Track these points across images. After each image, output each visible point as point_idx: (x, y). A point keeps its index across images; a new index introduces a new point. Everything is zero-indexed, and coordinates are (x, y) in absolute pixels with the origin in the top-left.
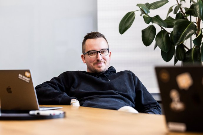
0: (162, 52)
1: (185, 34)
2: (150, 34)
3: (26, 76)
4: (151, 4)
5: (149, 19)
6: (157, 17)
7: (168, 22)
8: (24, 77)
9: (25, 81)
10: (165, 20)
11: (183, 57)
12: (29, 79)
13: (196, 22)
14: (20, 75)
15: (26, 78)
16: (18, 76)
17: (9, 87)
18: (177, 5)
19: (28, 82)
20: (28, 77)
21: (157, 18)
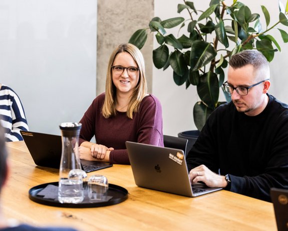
0: (174, 73)
1: (203, 58)
2: (162, 55)
3: (178, 158)
4: (164, 21)
5: (162, 38)
6: (171, 36)
7: (183, 42)
8: (175, 158)
9: (176, 162)
10: (178, 39)
11: (197, 81)
12: (182, 161)
13: (213, 42)
14: (170, 155)
15: (178, 160)
16: (169, 156)
17: (158, 165)
18: (191, 21)
19: (181, 164)
20: (181, 159)
21: (171, 38)
